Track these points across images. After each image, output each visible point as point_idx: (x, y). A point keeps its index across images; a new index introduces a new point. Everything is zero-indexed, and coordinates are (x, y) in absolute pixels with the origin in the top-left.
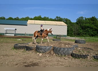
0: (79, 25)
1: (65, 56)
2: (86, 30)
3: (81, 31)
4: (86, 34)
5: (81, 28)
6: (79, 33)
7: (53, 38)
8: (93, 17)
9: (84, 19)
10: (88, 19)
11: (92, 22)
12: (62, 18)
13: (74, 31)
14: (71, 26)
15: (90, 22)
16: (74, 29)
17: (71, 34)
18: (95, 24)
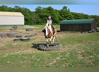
0: (38, 14)
1: (13, 37)
2: (44, 19)
3: (40, 20)
4: (44, 22)
5: (39, 17)
6: (38, 21)
7: (12, 28)
8: (49, 7)
9: (42, 8)
10: (45, 8)
11: (49, 11)
12: (21, 8)
13: (33, 20)
14: (31, 15)
15: (47, 11)
16: (33, 18)
17: (31, 23)
18: (51, 13)
